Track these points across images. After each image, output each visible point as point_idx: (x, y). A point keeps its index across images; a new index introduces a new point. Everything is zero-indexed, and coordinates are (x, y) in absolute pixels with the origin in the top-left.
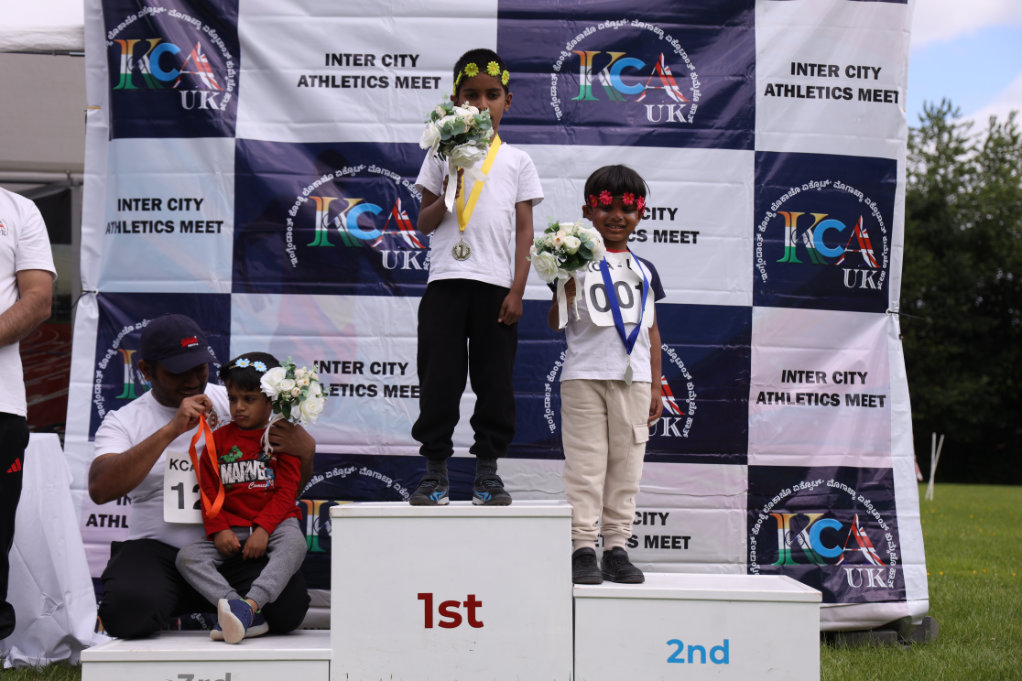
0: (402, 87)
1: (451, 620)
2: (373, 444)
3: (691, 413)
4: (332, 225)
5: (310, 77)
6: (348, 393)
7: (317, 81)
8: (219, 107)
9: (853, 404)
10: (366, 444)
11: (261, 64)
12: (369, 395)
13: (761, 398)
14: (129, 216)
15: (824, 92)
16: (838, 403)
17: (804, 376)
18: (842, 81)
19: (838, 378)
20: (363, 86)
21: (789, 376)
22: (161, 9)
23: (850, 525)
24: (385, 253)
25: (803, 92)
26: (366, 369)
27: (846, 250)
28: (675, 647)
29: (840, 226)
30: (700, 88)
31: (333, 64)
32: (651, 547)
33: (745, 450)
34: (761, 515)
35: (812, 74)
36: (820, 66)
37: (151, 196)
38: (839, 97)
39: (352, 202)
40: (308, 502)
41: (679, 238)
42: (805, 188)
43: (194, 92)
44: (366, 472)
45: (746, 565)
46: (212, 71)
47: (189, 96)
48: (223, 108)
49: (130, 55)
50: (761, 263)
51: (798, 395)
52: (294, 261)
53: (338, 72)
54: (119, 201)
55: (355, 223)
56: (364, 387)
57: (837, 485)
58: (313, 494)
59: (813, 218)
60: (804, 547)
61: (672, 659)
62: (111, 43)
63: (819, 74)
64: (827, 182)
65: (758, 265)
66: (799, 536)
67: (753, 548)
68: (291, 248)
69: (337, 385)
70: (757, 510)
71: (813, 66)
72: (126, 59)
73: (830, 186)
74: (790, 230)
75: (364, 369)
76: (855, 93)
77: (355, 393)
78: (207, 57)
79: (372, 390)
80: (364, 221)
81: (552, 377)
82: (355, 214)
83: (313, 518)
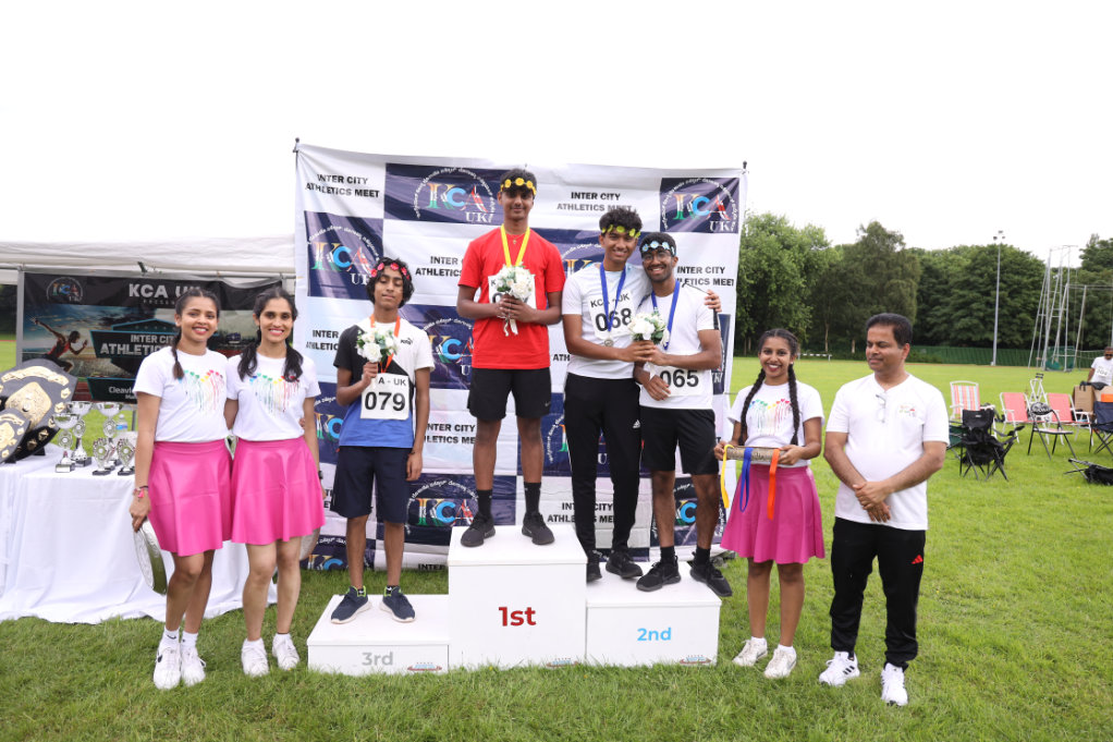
1: (517, 621)
4: (434, 350)
6: (443, 441)
10: (453, 468)
12: (454, 442)
14: (319, 340)
15: (695, 281)
18: (704, 275)
22: (339, 227)
24: (463, 367)
26: (452, 429)
28: (642, 632)
31: (435, 262)
32: (603, 522)
35: (688, 272)
36: (692, 269)
37: (333, 329)
38: (702, 283)
39: (445, 338)
40: (421, 499)
43: (359, 275)
46: (368, 263)
47: (356, 276)
49: (322, 250)
53: (437, 267)
54: (315, 331)
55: (446, 350)
56: (453, 438)
58: (422, 495)
60: (678, 518)
61: (640, 639)
63: (692, 272)
69: (437, 437)
71: (688, 268)
72: (318, 253)
76: (711, 281)
77: (446, 441)
78: (365, 254)
79: (456, 440)
80: (452, 350)
81: (550, 433)
82: (447, 344)
83: (422, 508)
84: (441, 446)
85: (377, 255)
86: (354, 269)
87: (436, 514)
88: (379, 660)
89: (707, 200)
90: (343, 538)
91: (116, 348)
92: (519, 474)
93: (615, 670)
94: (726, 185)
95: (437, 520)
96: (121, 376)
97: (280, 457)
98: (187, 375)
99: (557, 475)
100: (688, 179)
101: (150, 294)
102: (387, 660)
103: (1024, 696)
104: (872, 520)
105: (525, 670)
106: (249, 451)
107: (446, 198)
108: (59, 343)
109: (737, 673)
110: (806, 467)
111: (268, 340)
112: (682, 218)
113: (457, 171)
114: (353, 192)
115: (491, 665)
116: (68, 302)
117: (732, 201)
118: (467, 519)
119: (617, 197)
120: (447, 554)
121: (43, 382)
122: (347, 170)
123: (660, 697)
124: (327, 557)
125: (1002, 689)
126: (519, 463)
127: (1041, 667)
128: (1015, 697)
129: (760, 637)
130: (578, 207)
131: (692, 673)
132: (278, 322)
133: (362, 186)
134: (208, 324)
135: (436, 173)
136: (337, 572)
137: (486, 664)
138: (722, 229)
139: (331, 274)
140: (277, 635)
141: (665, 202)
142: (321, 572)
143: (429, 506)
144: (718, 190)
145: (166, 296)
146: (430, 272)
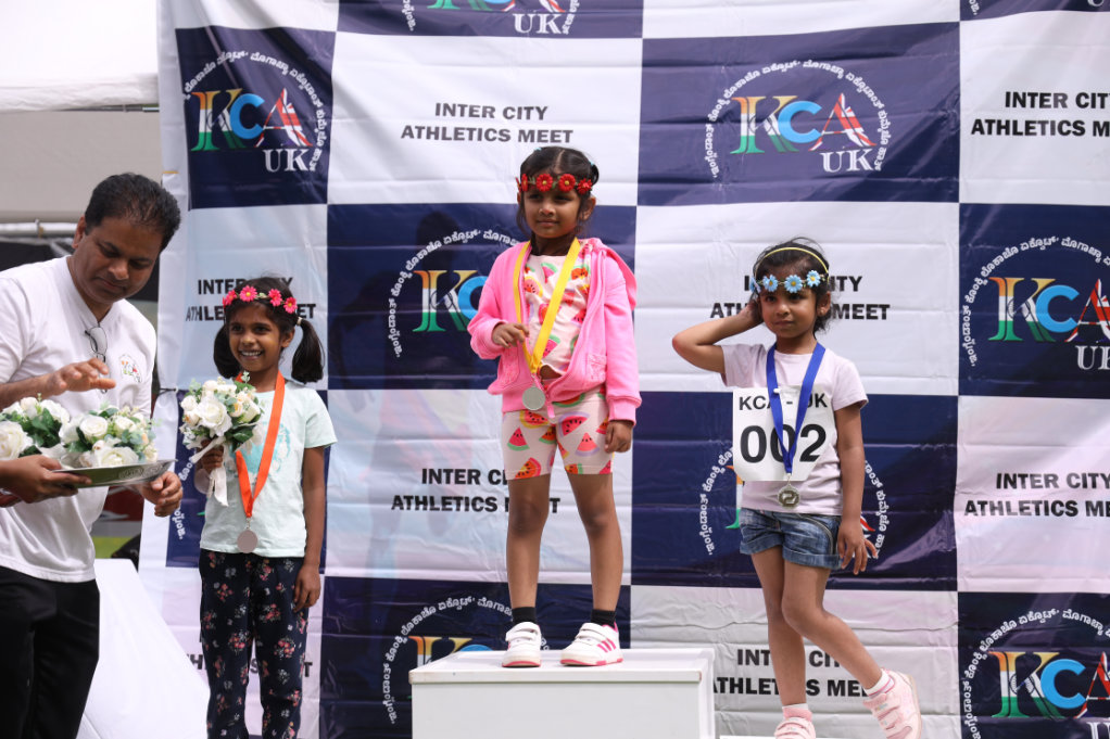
0: (526, 140)
2: (494, 569)
3: (883, 528)
4: (441, 306)
5: (416, 127)
6: (463, 507)
7: (424, 132)
8: (308, 166)
9: (1095, 515)
10: (485, 570)
11: (358, 113)
12: (488, 509)
13: (970, 508)
14: (211, 301)
15: (1048, 127)
16: (1075, 512)
17: (1028, 480)
18: (1072, 113)
19: (1074, 481)
20: (480, 139)
21: (1006, 480)
22: (242, 54)
23: (1096, 666)
25: (1021, 128)
26: (483, 478)
27: (1080, 322)
29: (1071, 293)
30: (890, 129)
31: (445, 114)
32: (836, 694)
33: (954, 572)
34: (976, 654)
35: (1033, 105)
36: (1042, 95)
37: (236, 276)
38: (1068, 132)
39: (463, 274)
40: (418, 639)
41: (864, 313)
42: (1024, 247)
43: (279, 151)
44: (485, 603)
45: (959, 717)
46: (300, 123)
47: (274, 155)
48: (313, 168)
49: (209, 109)
50: (969, 342)
51: (1021, 503)
52: (398, 349)
53: (450, 123)
54: (200, 282)
55: (466, 301)
56: (481, 500)
57: (1076, 616)
58: (424, 629)
59: (1036, 285)
60: (1034, 695)
62: (189, 96)
63: (1042, 106)
64: (1053, 239)
65: (964, 345)
66: (1027, 681)
67: (968, 695)
68: (394, 335)
69: (450, 498)
70: (970, 647)
71: (1033, 95)
72: (205, 114)
73: (1057, 244)
74: (1005, 301)
75: (480, 479)
76: (1089, 127)
77: (471, 507)
78: (294, 106)
79: (491, 503)
81: (708, 486)
82: (469, 290)
83: (423, 659)
84: (459, 517)
85: (319, 104)
92: (635, 582)
143: (437, 654)
146: (434, 133)
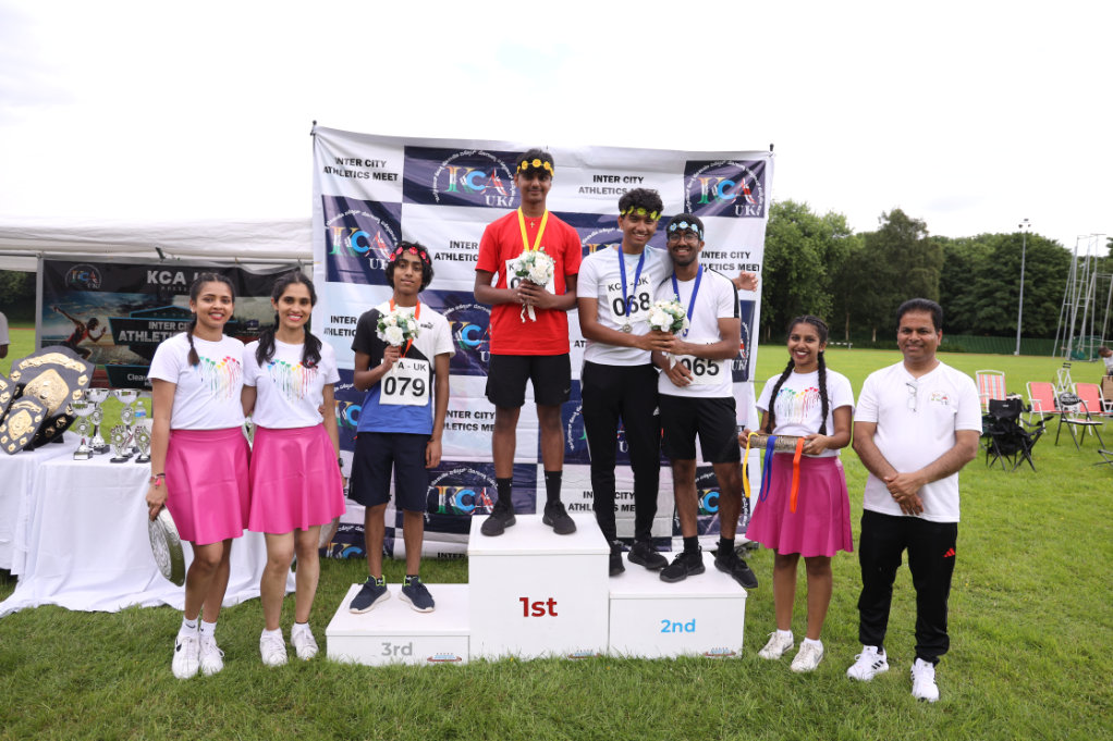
1: (539, 612)
4: (453, 337)
5: (442, 253)
6: (462, 428)
7: (445, 256)
10: (472, 456)
12: (474, 430)
14: (337, 326)
18: (728, 260)
22: (357, 212)
24: (483, 353)
26: (472, 416)
28: (666, 624)
31: (454, 247)
32: (625, 511)
35: (713, 257)
36: (717, 254)
37: (351, 316)
38: (727, 269)
39: (464, 324)
40: (440, 487)
43: (377, 260)
46: (387, 248)
47: (375, 262)
49: (340, 235)
53: (457, 251)
54: (333, 316)
55: (466, 336)
56: (472, 425)
58: (441, 483)
60: (701, 507)
61: (664, 631)
62: (328, 228)
63: (716, 257)
66: (699, 501)
69: (456, 424)
71: (713, 253)
72: (336, 237)
76: (736, 267)
77: (466, 428)
78: (384, 239)
79: (475, 427)
80: (472, 336)
81: (572, 421)
82: (466, 330)
83: (442, 496)
84: (461, 433)
85: (395, 239)
86: (373, 255)
87: (455, 502)
88: (399, 651)
89: (732, 184)
90: (361, 526)
91: (134, 335)
92: (539, 462)
93: (638, 662)
94: (752, 168)
95: (456, 508)
96: (140, 363)
97: (298, 445)
98: (202, 361)
99: (578, 463)
100: (713, 162)
101: (168, 281)
102: (407, 651)
103: (1060, 694)
104: (904, 512)
105: (547, 662)
106: (267, 439)
107: (466, 181)
108: (77, 330)
109: (763, 666)
110: (835, 458)
111: (286, 326)
112: (706, 202)
113: (476, 154)
114: (371, 176)
115: (512, 656)
116: (86, 289)
117: (758, 184)
118: (487, 507)
119: (641, 180)
120: (467, 543)
121: (61, 369)
122: (364, 153)
123: (685, 690)
124: (345, 545)
125: (1036, 685)
126: (539, 451)
127: (1076, 663)
128: (1050, 694)
129: (786, 629)
130: (601, 190)
131: (717, 666)
132: (296, 307)
133: (380, 170)
134: (224, 309)
135: (455, 156)
136: (355, 560)
137: (506, 656)
138: (747, 213)
139: (349, 259)
140: (296, 625)
141: (690, 186)
142: (339, 560)
143: (449, 494)
144: (744, 174)
145: (184, 283)
146: (450, 257)
